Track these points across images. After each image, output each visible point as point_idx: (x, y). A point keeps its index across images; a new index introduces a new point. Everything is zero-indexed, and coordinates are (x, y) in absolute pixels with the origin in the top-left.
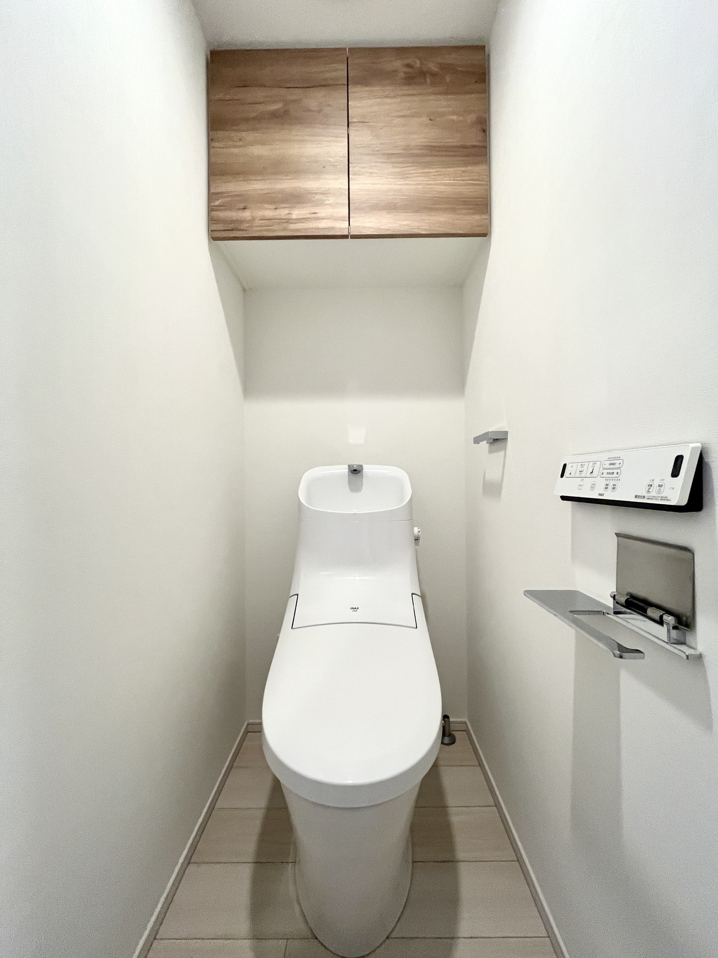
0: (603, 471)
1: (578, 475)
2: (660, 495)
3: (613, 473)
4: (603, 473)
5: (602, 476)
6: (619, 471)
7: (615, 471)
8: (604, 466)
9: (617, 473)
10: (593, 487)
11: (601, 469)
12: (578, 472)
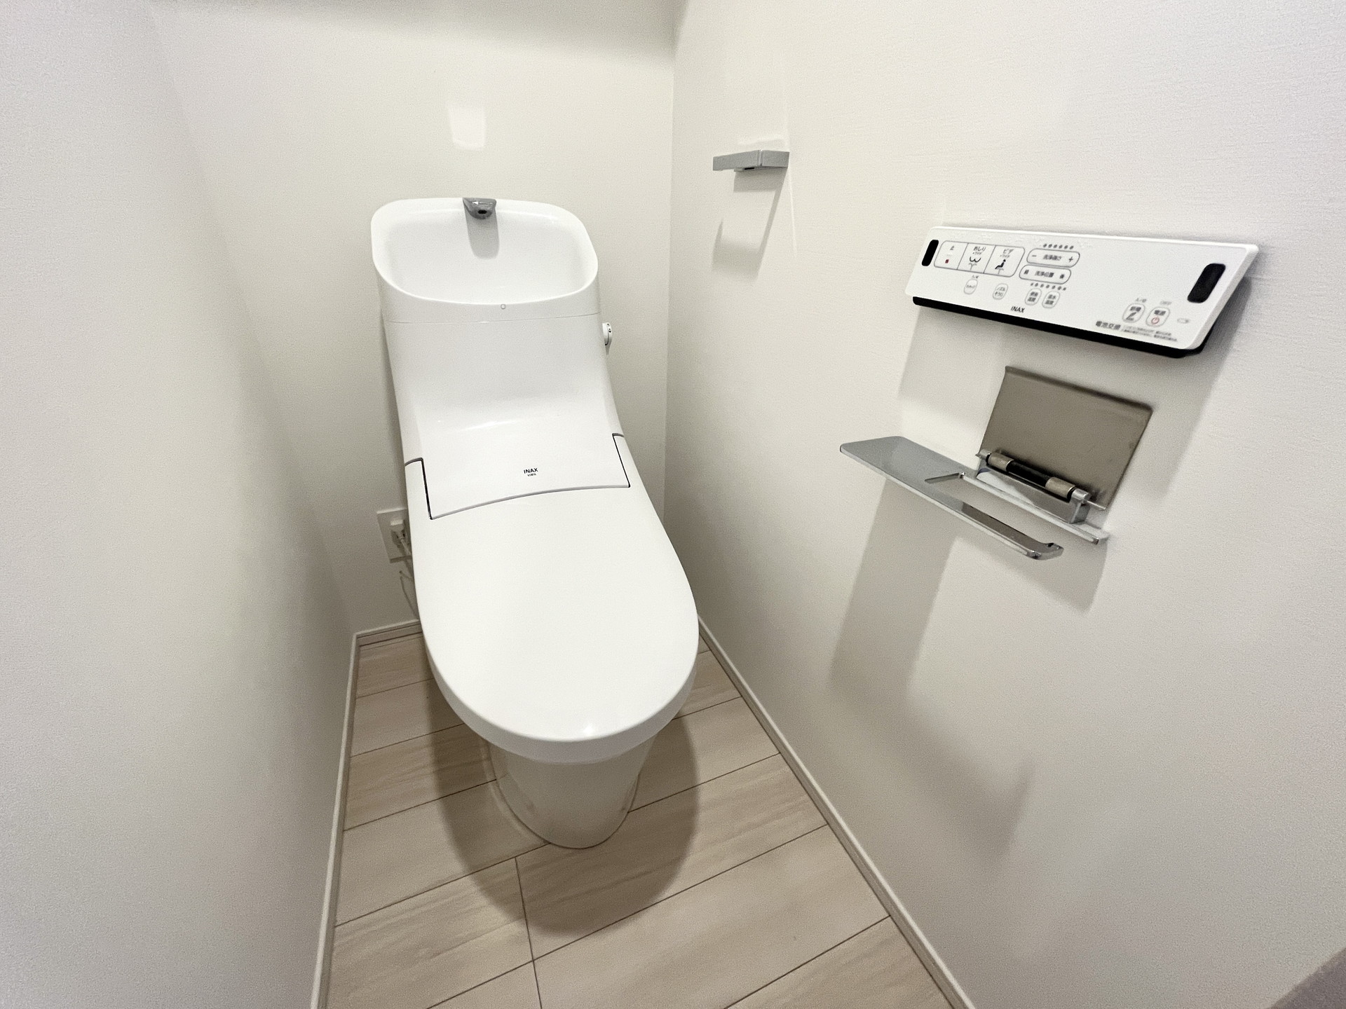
0: (1029, 268)
1: (965, 264)
2: (1156, 329)
3: (1052, 275)
4: (1026, 272)
5: (1023, 275)
6: (1066, 273)
7: (1058, 273)
8: (1031, 259)
9: (1062, 276)
10: (999, 293)
11: (1024, 262)
12: (966, 260)
